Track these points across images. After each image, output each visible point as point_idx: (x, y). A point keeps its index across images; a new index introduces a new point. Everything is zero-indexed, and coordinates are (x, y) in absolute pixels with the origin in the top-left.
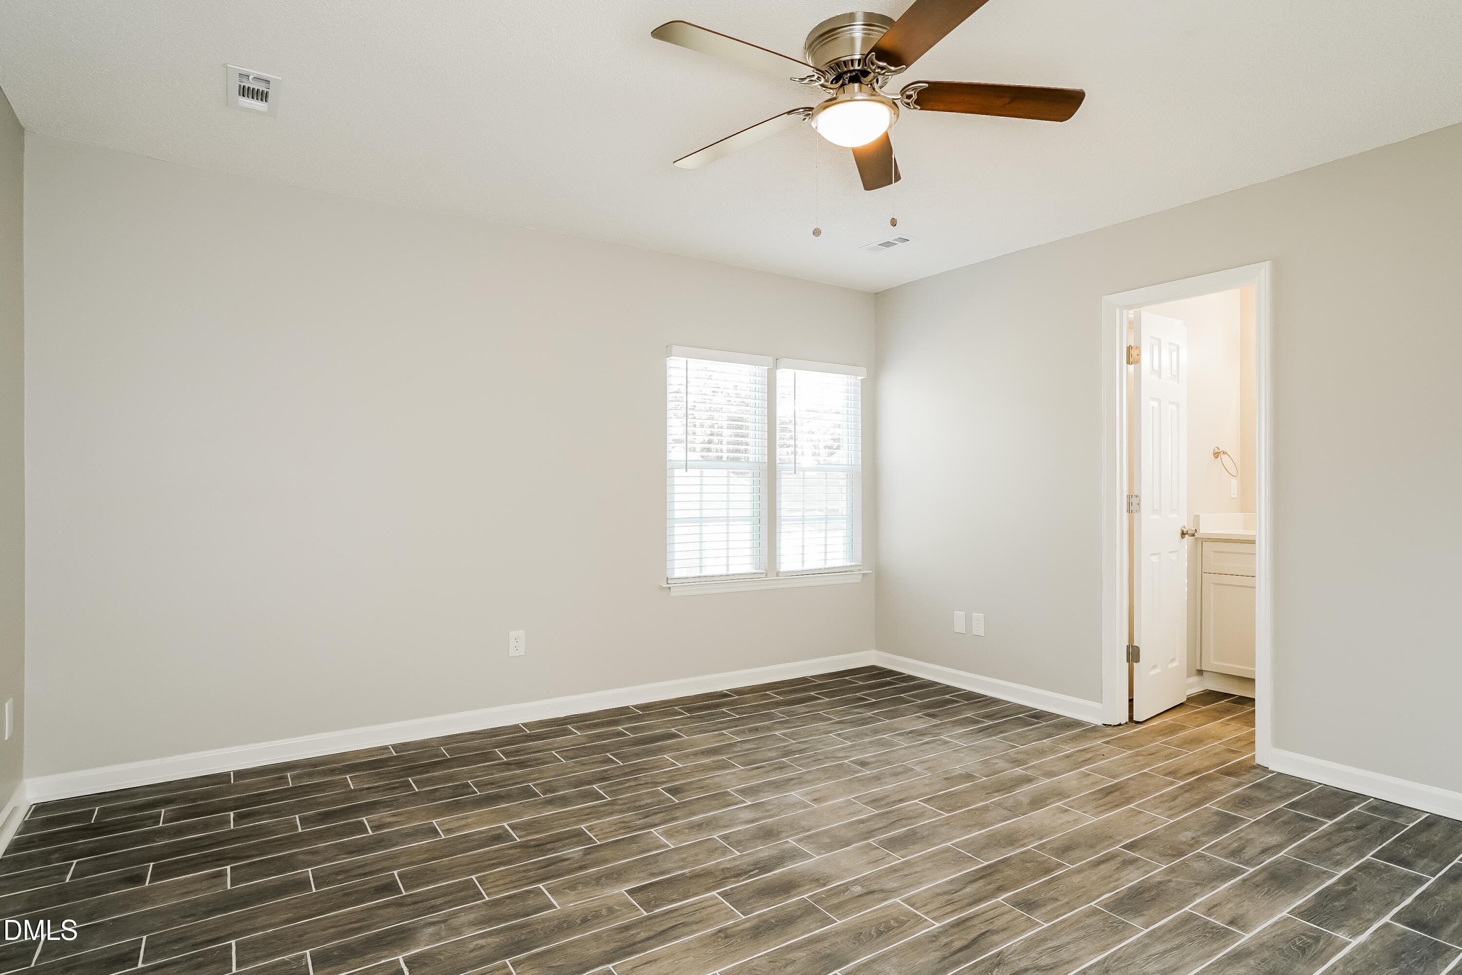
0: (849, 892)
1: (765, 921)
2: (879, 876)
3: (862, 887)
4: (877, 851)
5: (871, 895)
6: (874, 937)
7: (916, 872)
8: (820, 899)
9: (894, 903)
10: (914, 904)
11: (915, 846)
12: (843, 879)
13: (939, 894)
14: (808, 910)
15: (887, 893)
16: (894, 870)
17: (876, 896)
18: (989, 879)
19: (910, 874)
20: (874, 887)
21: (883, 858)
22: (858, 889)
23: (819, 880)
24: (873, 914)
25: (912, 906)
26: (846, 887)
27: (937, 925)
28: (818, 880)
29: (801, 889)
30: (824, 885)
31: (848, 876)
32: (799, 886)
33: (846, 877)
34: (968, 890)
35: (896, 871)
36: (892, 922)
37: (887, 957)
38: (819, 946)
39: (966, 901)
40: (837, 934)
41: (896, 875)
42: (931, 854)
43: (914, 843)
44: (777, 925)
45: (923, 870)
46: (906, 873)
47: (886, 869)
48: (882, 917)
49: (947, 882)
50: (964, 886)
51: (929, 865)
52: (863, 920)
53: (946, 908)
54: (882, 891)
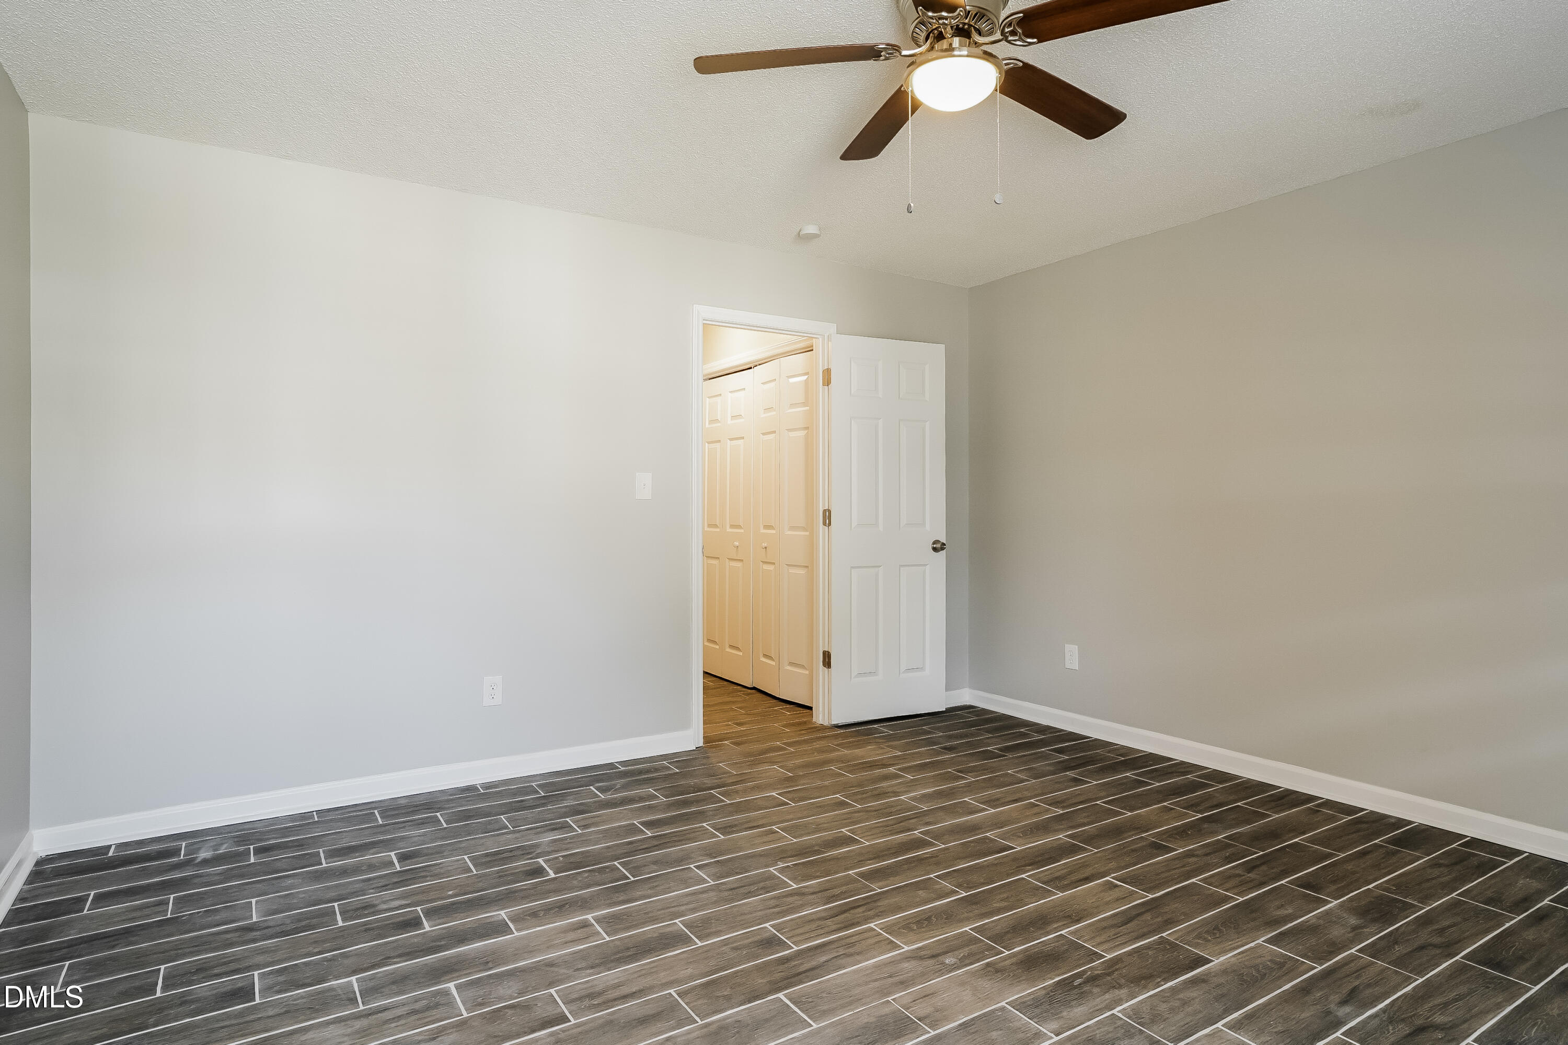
0: (960, 957)
1: (1041, 928)
2: (924, 976)
3: (943, 963)
4: (922, 1013)
5: (934, 953)
6: (934, 916)
7: (876, 980)
8: (990, 950)
9: (910, 945)
10: (889, 943)
11: (866, 1021)
12: (966, 972)
13: (858, 954)
14: (1002, 937)
15: (915, 956)
16: (904, 984)
17: (928, 952)
18: (794, 971)
19: (885, 978)
20: (931, 962)
21: (914, 1001)
22: (949, 960)
23: (993, 970)
24: (934, 935)
25: (892, 942)
26: (962, 963)
27: (872, 925)
28: (997, 971)
29: (1014, 960)
30: (988, 965)
31: (960, 975)
32: (1017, 964)
33: (963, 975)
34: (824, 959)
35: (902, 983)
36: (915, 928)
37: (924, 901)
38: (984, 910)
39: (833, 946)
40: (968, 919)
41: (901, 977)
42: (849, 1008)
43: (866, 1027)
44: (1027, 925)
45: (867, 983)
46: (890, 980)
47: (914, 985)
48: (927, 931)
49: (844, 968)
50: (826, 963)
51: (856, 991)
52: (944, 929)
53: (856, 940)
54: (921, 958)
